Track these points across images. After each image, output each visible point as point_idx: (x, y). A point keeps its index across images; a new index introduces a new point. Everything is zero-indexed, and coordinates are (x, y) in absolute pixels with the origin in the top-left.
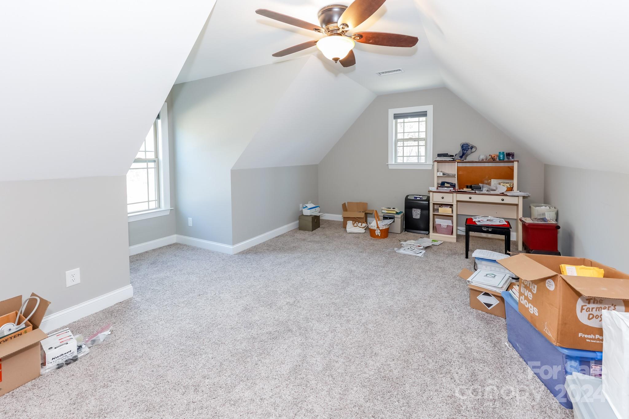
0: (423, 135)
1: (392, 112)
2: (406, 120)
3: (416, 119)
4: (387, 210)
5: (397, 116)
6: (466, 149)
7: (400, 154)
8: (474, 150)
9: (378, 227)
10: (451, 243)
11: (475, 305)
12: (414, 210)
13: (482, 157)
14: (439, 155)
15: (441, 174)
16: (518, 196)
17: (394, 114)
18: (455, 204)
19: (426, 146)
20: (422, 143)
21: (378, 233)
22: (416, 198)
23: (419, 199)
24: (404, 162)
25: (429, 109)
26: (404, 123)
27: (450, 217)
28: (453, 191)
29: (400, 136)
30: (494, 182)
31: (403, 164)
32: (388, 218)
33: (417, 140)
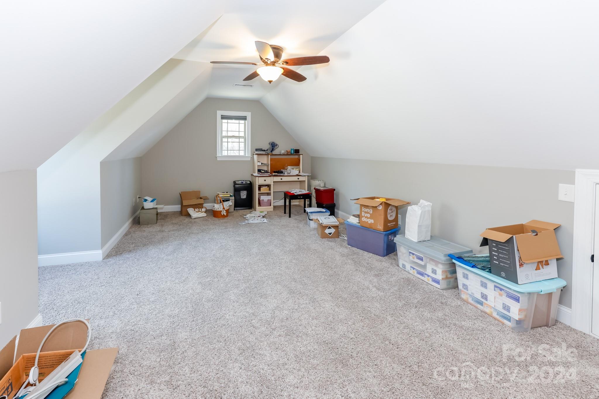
0: (242, 134)
1: (220, 113)
2: (230, 121)
3: (237, 121)
4: (222, 194)
5: (223, 117)
6: (273, 146)
7: (224, 148)
8: (277, 146)
9: (224, 208)
10: (270, 211)
11: (324, 236)
12: (241, 192)
13: (283, 152)
14: (257, 150)
15: (260, 164)
16: (305, 176)
17: (221, 115)
18: (272, 184)
19: (245, 142)
20: (242, 140)
21: (224, 213)
22: (243, 182)
23: (245, 183)
24: (228, 155)
25: (248, 115)
26: (228, 123)
27: (269, 194)
28: (271, 175)
29: (224, 134)
30: (289, 167)
31: (228, 156)
32: (225, 200)
33: (238, 138)
